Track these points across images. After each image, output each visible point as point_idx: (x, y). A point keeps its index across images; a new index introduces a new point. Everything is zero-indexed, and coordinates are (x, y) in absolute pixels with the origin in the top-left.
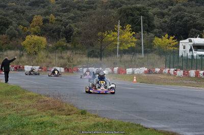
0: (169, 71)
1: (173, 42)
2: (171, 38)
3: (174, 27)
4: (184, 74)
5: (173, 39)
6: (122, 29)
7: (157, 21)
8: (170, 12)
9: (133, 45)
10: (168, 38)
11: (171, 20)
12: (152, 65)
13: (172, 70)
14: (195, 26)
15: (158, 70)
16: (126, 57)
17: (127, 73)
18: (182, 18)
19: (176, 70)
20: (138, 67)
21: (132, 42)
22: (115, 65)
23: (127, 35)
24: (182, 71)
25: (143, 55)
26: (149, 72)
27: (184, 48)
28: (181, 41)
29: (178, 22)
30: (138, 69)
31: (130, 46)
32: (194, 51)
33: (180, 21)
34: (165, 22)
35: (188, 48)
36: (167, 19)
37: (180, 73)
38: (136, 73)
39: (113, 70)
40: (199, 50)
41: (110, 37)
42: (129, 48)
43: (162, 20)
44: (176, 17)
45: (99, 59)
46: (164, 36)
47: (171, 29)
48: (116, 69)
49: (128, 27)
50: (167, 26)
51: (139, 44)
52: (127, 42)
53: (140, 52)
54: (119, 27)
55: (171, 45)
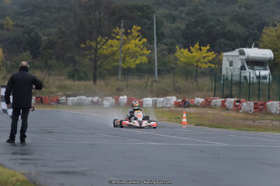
0: (223, 102)
2: (204, 48)
3: (192, 35)
8: (183, 15)
10: (200, 49)
13: (230, 101)
17: (144, 106)
18: (204, 23)
19: (238, 102)
21: (142, 55)
24: (251, 103)
26: (184, 104)
28: (224, 54)
29: (199, 28)
30: (162, 99)
32: (247, 69)
34: (178, 29)
37: (248, 106)
38: (159, 105)
42: (136, 65)
43: (174, 26)
44: (196, 22)
45: (91, 83)
48: (123, 99)
55: (206, 61)
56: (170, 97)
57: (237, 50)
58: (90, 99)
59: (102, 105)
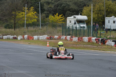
0: (66, 37)
1: (62, 18)
5: (61, 16)
6: (28, 9)
7: (46, 7)
9: (35, 20)
10: (58, 16)
11: (55, 6)
12: (50, 33)
13: (68, 37)
14: (69, 10)
17: (34, 39)
18: (61, 5)
19: (72, 37)
22: (25, 33)
23: (32, 14)
24: (77, 38)
26: (50, 38)
27: (70, 22)
28: (68, 18)
29: (59, 7)
30: (42, 36)
31: (33, 21)
32: (77, 24)
34: (51, 7)
35: (73, 22)
36: (51, 5)
37: (75, 39)
38: (40, 39)
39: (23, 37)
40: (80, 23)
41: (20, 15)
43: (49, 6)
44: (58, 4)
45: (13, 30)
48: (26, 36)
49: (32, 8)
50: (52, 10)
52: (31, 19)
54: (26, 8)
55: (60, 20)
56: (45, 36)
57: (73, 16)
58: (12, 36)
59: (17, 39)
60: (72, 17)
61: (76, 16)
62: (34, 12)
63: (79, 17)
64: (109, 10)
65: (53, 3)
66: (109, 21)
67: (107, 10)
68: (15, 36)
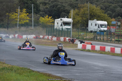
0: (48, 37)
1: (51, 20)
2: (50, 17)
3: (52, 11)
4: (57, 39)
6: (21, 11)
7: (42, 7)
8: (50, 2)
9: (27, 21)
10: (48, 18)
11: (50, 7)
13: (50, 37)
14: (64, 11)
15: (41, 36)
16: (23, 28)
17: (23, 38)
18: (57, 6)
19: (52, 37)
20: (30, 34)
21: (27, 19)
22: (16, 33)
23: (24, 15)
24: (56, 38)
25: (33, 27)
26: (36, 38)
27: (58, 24)
28: (56, 20)
29: (54, 8)
30: (30, 36)
31: (25, 22)
32: (63, 26)
33: (56, 8)
34: (47, 8)
35: (60, 24)
36: (48, 6)
37: (55, 39)
39: (14, 36)
40: (66, 25)
41: (13, 16)
42: (24, 23)
44: (53, 5)
45: (6, 29)
46: (46, 16)
47: (50, 12)
48: (16, 35)
50: (48, 11)
51: (31, 21)
52: (23, 19)
53: (31, 25)
54: (19, 10)
55: (50, 22)
56: (32, 35)
58: (5, 35)
59: (9, 37)
60: (59, 19)
61: (62, 18)
62: (26, 14)
63: (66, 20)
64: (92, 14)
65: (49, 4)
66: (92, 24)
67: (91, 14)
68: (7, 35)
